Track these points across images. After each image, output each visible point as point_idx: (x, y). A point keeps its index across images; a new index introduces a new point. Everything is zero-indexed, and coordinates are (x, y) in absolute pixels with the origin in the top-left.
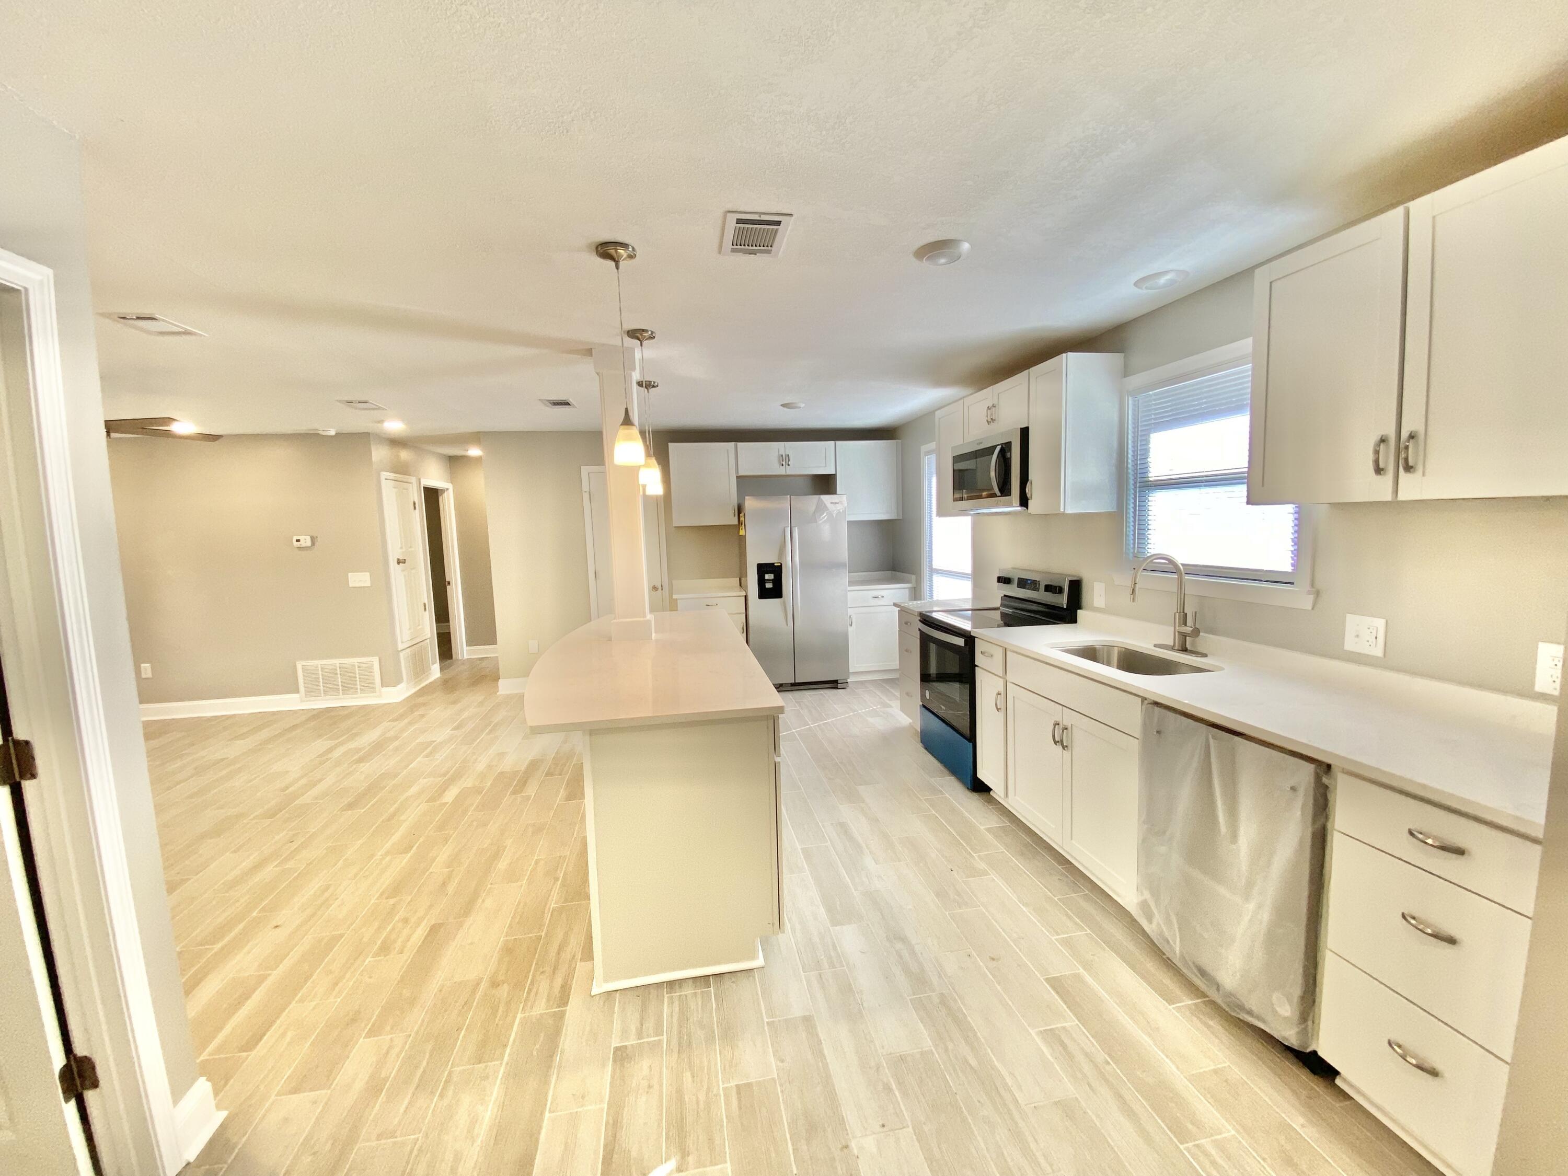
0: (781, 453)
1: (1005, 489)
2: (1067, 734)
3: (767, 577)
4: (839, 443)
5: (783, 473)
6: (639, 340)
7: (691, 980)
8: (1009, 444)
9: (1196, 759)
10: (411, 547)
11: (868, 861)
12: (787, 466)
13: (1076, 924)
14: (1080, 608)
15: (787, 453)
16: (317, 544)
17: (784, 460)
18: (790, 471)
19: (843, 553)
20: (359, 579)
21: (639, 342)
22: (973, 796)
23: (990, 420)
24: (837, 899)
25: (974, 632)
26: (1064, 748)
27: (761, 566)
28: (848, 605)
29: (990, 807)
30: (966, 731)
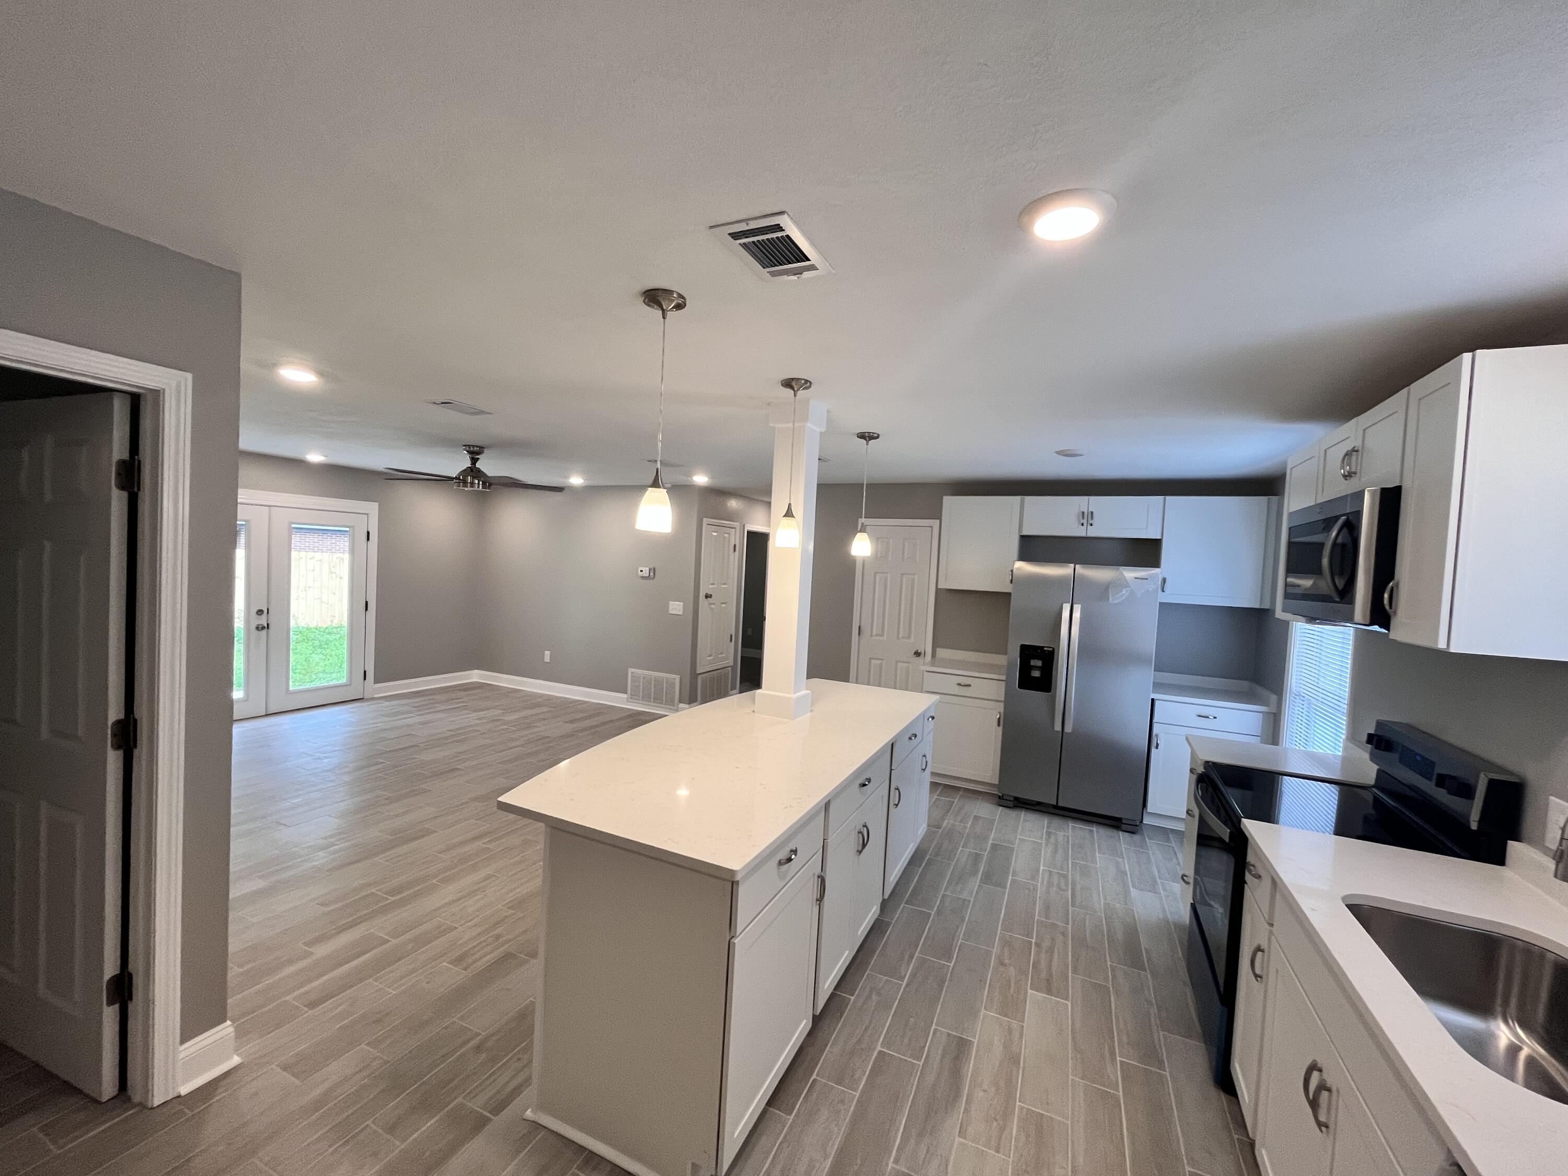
0: (1082, 510)
1: (1345, 592)
2: (1329, 1097)
3: (1033, 662)
4: (1169, 499)
5: (1083, 534)
6: (794, 390)
8: (1360, 512)
12: (1089, 527)
14: (1517, 837)
15: (1091, 510)
17: (1087, 517)
18: (1093, 532)
20: (675, 608)
21: (792, 391)
22: (1220, 1098)
23: (1347, 474)
24: (859, 1162)
25: (1245, 826)
26: (1320, 1124)
27: (1024, 648)
28: (1155, 720)
29: (1236, 1136)
30: (1221, 981)
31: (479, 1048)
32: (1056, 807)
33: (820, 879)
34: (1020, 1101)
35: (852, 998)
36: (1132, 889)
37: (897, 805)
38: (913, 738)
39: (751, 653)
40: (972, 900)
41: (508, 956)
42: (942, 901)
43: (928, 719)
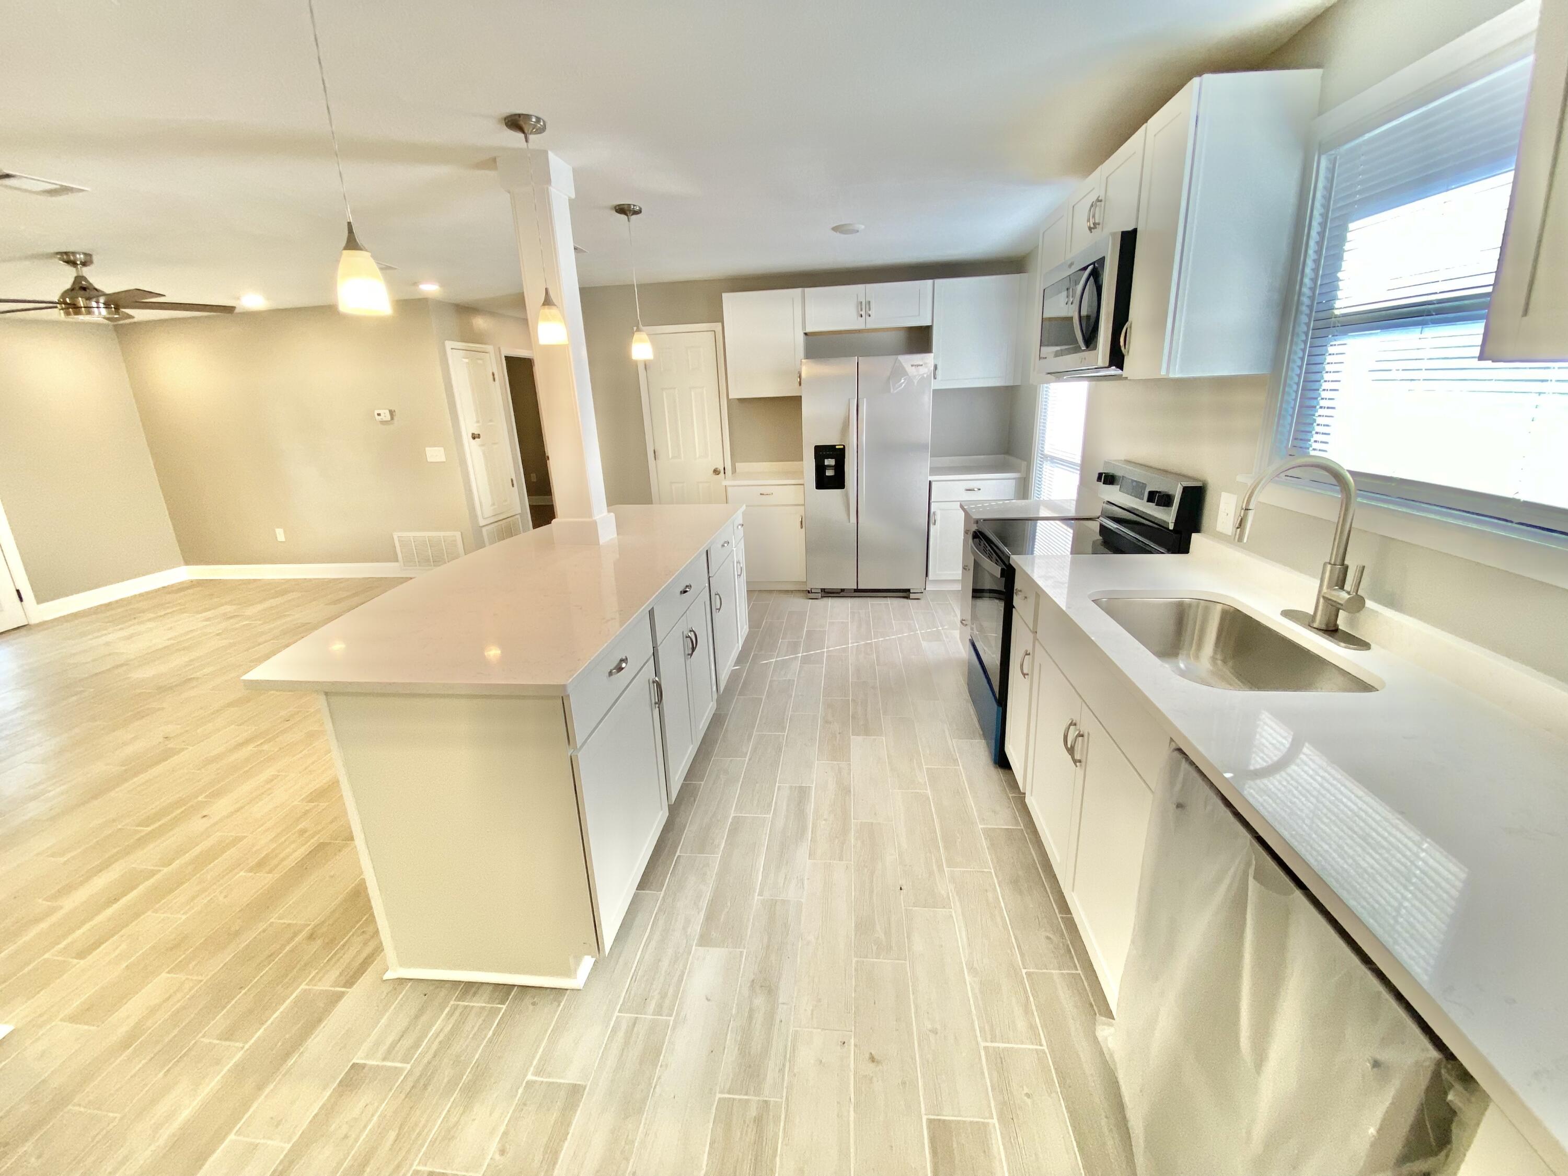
0: (860, 300)
1: (1090, 339)
2: (1083, 741)
3: (828, 462)
4: (939, 282)
5: (862, 327)
6: (524, 132)
7: (491, 988)
8: (1102, 261)
9: (1227, 881)
10: (491, 421)
11: (803, 851)
12: (867, 317)
13: (1032, 1027)
14: (1198, 530)
15: (868, 299)
16: (395, 418)
17: (864, 309)
18: (872, 324)
19: (924, 431)
20: (435, 454)
22: (996, 774)
23: (1092, 226)
24: (729, 904)
25: (1014, 560)
26: (1075, 761)
27: (818, 449)
28: (933, 499)
29: (1010, 795)
30: (997, 689)
31: (311, 937)
32: (857, 590)
33: (655, 684)
34: (854, 819)
35: (703, 783)
36: (922, 642)
37: (719, 609)
38: (726, 545)
39: (540, 501)
40: (796, 679)
41: (321, 846)
42: (770, 686)
43: (738, 527)
